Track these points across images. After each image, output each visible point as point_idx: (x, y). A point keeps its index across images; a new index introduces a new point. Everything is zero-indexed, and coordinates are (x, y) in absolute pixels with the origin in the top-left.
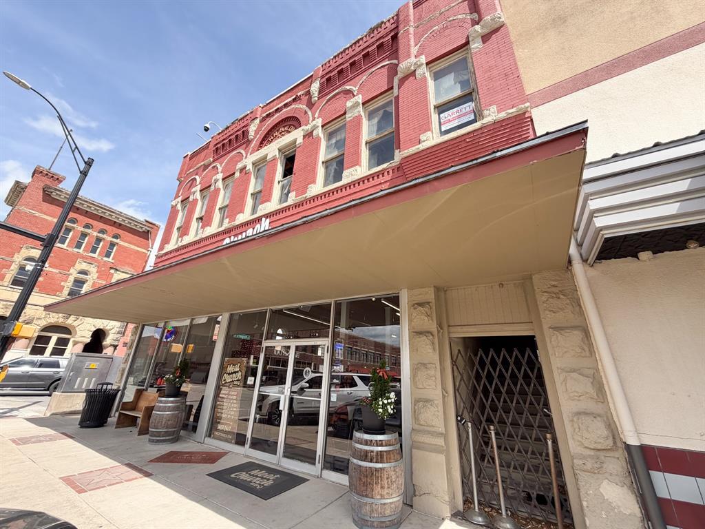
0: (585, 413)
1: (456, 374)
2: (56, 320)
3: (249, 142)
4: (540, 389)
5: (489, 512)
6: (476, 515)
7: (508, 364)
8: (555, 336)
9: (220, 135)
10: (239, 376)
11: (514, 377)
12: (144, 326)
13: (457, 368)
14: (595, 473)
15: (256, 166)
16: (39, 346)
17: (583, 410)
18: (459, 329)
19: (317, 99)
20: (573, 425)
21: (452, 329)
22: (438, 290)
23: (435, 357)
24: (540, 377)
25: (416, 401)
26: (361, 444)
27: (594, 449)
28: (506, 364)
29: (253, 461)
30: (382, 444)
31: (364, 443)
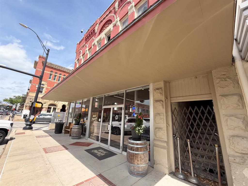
0: (237, 136)
1: (174, 117)
2: (52, 102)
3: (96, 34)
4: (213, 124)
5: (186, 174)
6: (180, 174)
7: (198, 113)
8: (223, 99)
9: (87, 33)
10: (96, 118)
11: (201, 119)
12: (70, 103)
13: (174, 115)
14: (241, 164)
15: (98, 43)
16: (49, 110)
17: (236, 135)
18: (175, 99)
19: (117, 9)
20: (229, 142)
21: (172, 99)
22: (165, 82)
23: (164, 111)
24: (214, 119)
25: (156, 128)
26: (130, 144)
27: (241, 153)
28: (197, 113)
29: (101, 146)
30: (138, 144)
31: (131, 144)
